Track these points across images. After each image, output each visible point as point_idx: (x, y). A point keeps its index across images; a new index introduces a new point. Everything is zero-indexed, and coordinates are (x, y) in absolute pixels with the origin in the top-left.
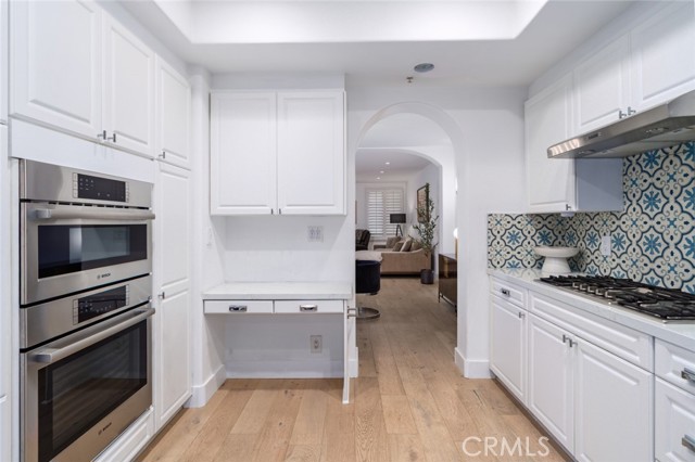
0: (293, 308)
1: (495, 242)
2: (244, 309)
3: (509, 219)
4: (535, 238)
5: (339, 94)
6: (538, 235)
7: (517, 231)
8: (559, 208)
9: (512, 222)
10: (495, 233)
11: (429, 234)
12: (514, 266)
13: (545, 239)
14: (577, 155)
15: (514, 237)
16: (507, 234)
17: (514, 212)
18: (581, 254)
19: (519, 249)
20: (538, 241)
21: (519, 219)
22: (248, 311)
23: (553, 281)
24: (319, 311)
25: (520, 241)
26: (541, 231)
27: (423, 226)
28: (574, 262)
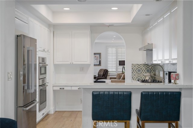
0: (76, 88)
1: (134, 72)
2: (64, 89)
3: (138, 65)
4: (145, 71)
6: (146, 70)
7: (140, 69)
9: (139, 66)
10: (134, 69)
13: (148, 71)
15: (139, 71)
16: (137, 70)
19: (140, 74)
20: (146, 72)
21: (140, 65)
22: (65, 89)
25: (141, 72)
26: (147, 69)
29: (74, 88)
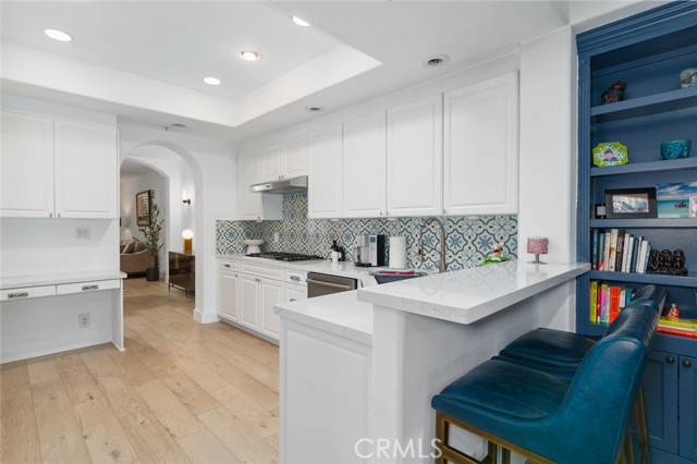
0: (78, 289)
1: (221, 238)
2: (25, 295)
3: (229, 224)
4: (243, 235)
5: (112, 131)
6: (245, 233)
7: (233, 231)
8: (255, 218)
9: (231, 226)
10: (221, 232)
11: (154, 237)
12: (231, 252)
13: (248, 235)
14: (265, 192)
15: (231, 235)
16: (228, 233)
17: (232, 219)
18: (266, 243)
19: (234, 242)
20: (245, 236)
21: (234, 224)
22: (29, 296)
23: (252, 255)
24: (99, 288)
25: (235, 237)
26: (246, 231)
27: (148, 229)
28: (262, 247)
29: (63, 290)
